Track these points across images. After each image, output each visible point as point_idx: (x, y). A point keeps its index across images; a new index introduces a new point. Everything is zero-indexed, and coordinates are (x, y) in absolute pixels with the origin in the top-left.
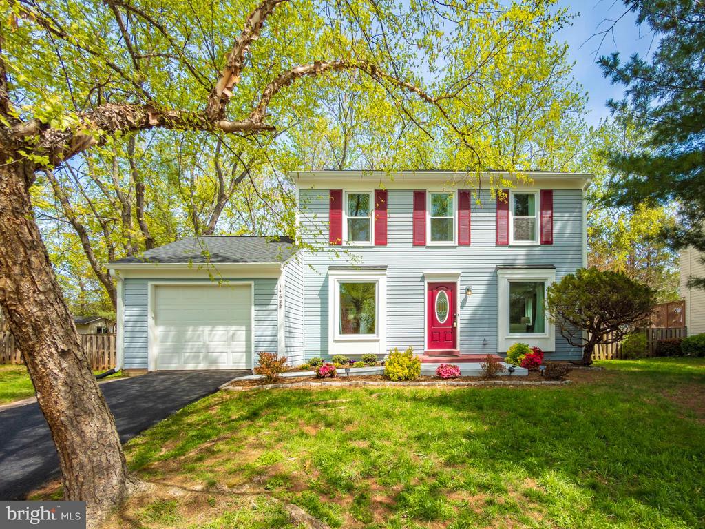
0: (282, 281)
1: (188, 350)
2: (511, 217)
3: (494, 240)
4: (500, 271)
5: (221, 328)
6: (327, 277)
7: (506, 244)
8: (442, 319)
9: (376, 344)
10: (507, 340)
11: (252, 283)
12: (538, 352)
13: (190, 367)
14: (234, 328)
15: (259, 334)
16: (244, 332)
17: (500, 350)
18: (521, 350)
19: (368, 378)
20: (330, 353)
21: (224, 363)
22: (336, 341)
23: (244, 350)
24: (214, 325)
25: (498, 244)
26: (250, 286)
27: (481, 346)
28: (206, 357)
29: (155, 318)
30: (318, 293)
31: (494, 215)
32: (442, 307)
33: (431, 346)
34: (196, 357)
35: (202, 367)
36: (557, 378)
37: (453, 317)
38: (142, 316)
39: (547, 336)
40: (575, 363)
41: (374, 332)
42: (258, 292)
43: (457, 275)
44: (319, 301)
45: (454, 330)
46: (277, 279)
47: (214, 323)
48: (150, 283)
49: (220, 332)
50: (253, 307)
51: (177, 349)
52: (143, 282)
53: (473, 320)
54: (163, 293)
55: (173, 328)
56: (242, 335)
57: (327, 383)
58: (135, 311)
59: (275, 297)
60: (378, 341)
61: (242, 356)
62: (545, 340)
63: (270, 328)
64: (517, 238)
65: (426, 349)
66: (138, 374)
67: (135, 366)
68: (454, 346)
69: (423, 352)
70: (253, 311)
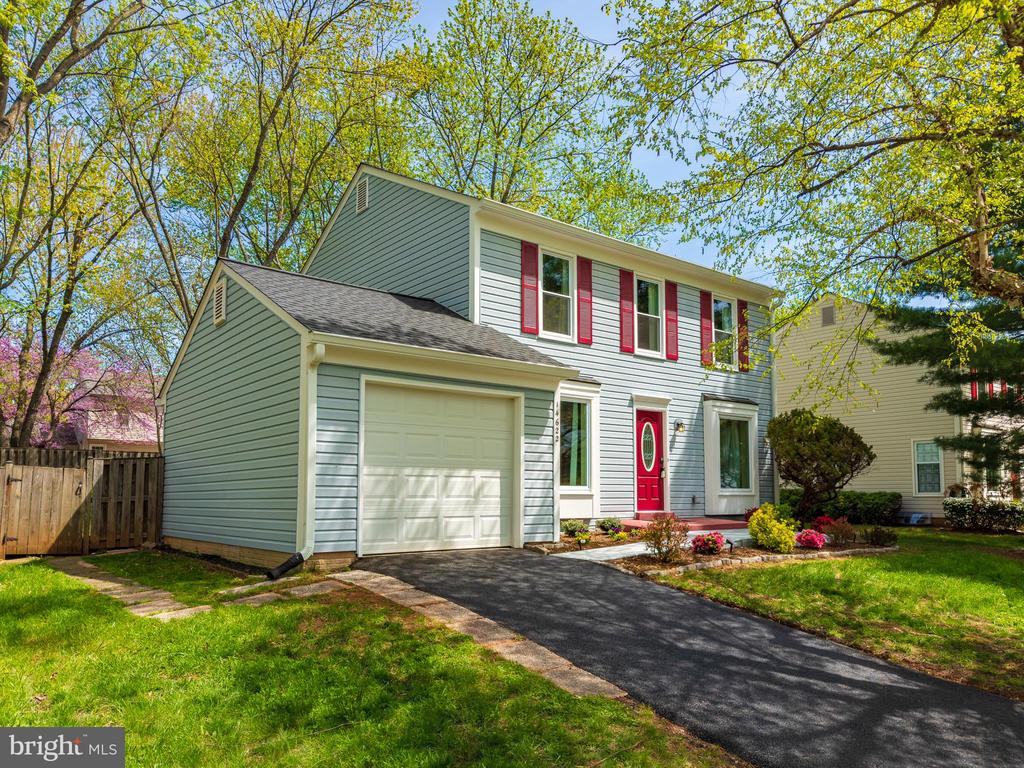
5: (463, 472)
8: (649, 465)
9: (589, 501)
11: (521, 395)
14: (478, 474)
16: (498, 480)
17: (708, 512)
21: (469, 536)
23: (498, 513)
24: (453, 466)
27: (690, 507)
42: (527, 412)
43: (665, 402)
45: (661, 482)
46: (553, 393)
47: (454, 460)
48: (364, 378)
49: (460, 481)
50: (523, 438)
52: (354, 374)
53: (682, 469)
56: (494, 486)
58: (334, 431)
60: (590, 497)
61: (496, 522)
62: (751, 498)
63: (543, 476)
65: (636, 510)
67: (329, 547)
68: (660, 506)
69: (631, 514)
70: (524, 444)
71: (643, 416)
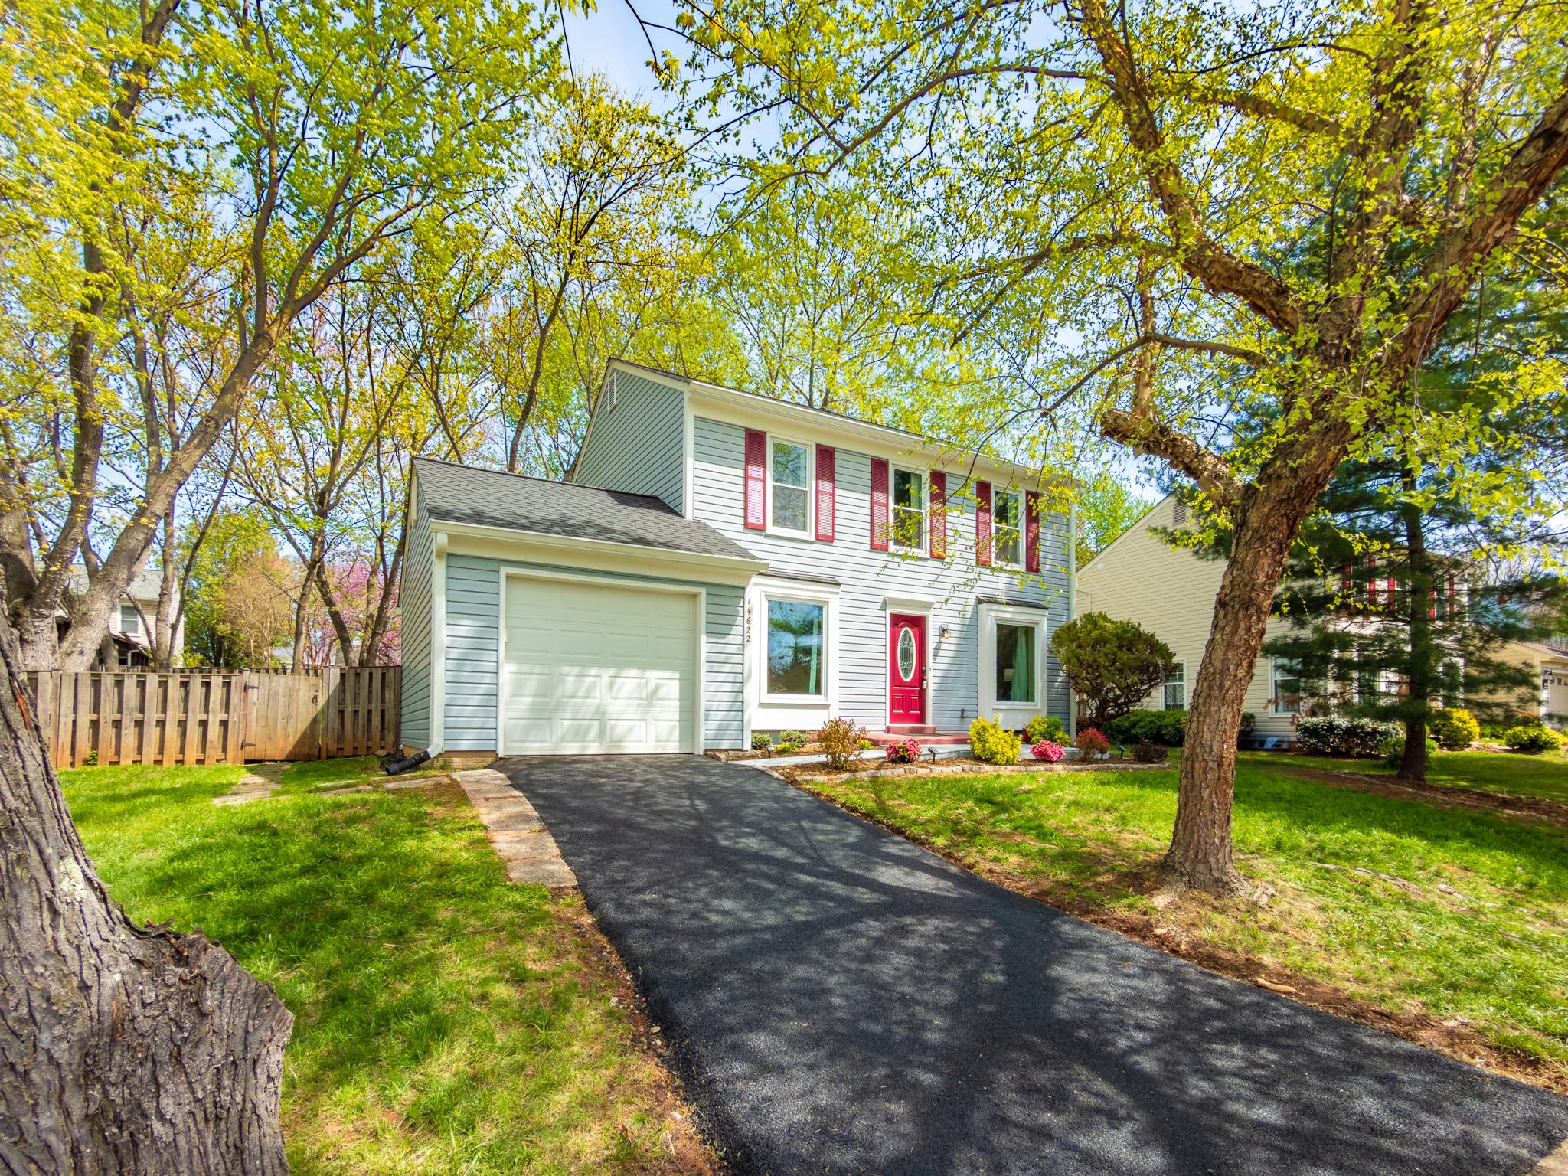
1: (568, 715)
4: (984, 606)
5: (634, 672)
8: (907, 674)
9: (824, 712)
10: (995, 712)
11: (703, 591)
13: (570, 749)
14: (653, 675)
15: (713, 686)
16: (677, 682)
21: (639, 741)
22: (762, 705)
23: (677, 717)
24: (621, 666)
27: (958, 721)
28: (602, 733)
29: (507, 644)
32: (906, 655)
33: (894, 718)
35: (593, 749)
37: (921, 676)
38: (484, 640)
41: (819, 693)
42: (711, 609)
43: (928, 606)
45: (922, 693)
46: (743, 589)
47: (622, 659)
48: (505, 570)
49: (630, 682)
50: (704, 638)
51: (543, 714)
52: (492, 566)
53: (944, 681)
54: (519, 593)
55: (538, 669)
59: (739, 621)
60: (826, 707)
63: (731, 678)
65: (886, 723)
67: (464, 746)
68: (921, 718)
69: (884, 728)
70: (705, 644)
71: (897, 621)
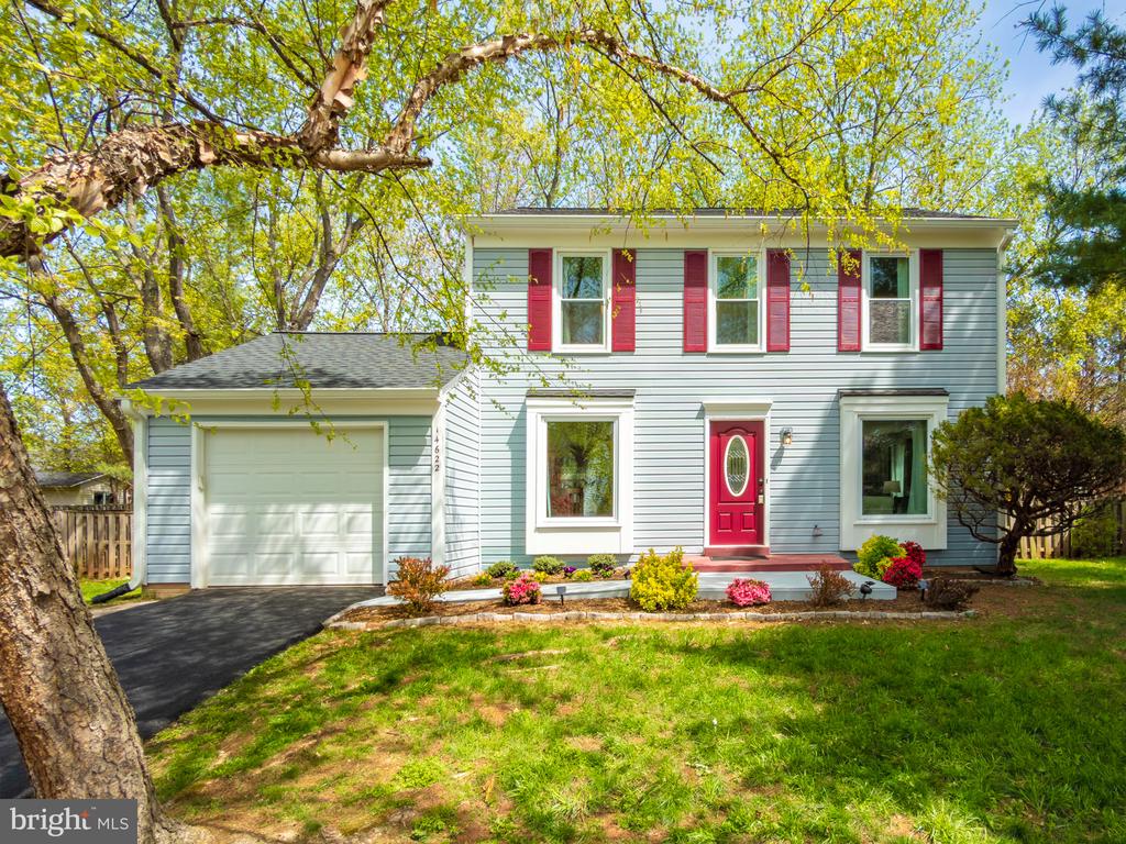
0: (440, 422)
1: (268, 550)
2: (866, 299)
3: (834, 342)
4: (844, 401)
5: (328, 507)
6: (523, 411)
7: (857, 350)
8: (737, 486)
9: (615, 535)
10: (859, 528)
11: (385, 424)
12: (915, 552)
15: (397, 518)
16: (370, 515)
17: (846, 546)
18: (884, 549)
19: (601, 604)
20: (529, 551)
21: (333, 572)
22: (539, 530)
23: (370, 549)
24: (316, 502)
25: (841, 350)
26: (381, 429)
27: (809, 539)
28: (301, 562)
29: (205, 489)
30: (506, 439)
31: (834, 295)
32: (736, 465)
33: (715, 538)
34: (281, 561)
36: (950, 606)
38: (183, 486)
39: (933, 521)
40: (984, 572)
41: (609, 514)
42: (396, 441)
43: (765, 407)
44: (509, 455)
45: (759, 509)
46: (431, 417)
47: (315, 497)
48: (195, 425)
50: (386, 470)
51: (248, 546)
53: (795, 491)
54: (219, 443)
55: (240, 509)
56: (366, 521)
57: (524, 616)
58: (169, 477)
59: (426, 450)
60: (617, 529)
61: (367, 558)
62: (928, 527)
63: (419, 508)
64: (875, 339)
65: (707, 544)
66: (174, 593)
68: (759, 538)
69: (701, 549)
